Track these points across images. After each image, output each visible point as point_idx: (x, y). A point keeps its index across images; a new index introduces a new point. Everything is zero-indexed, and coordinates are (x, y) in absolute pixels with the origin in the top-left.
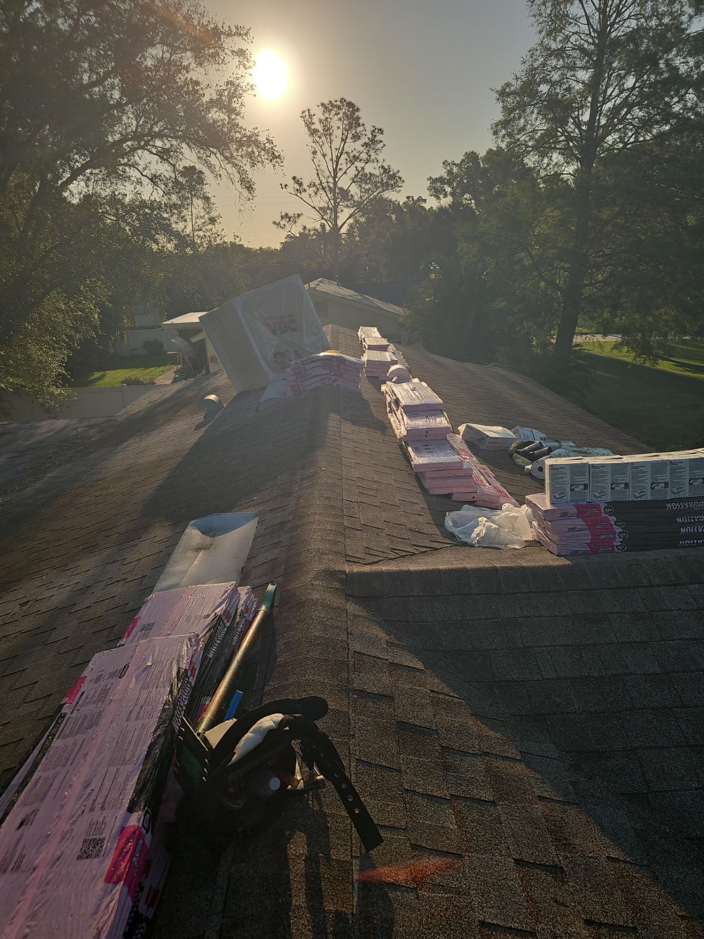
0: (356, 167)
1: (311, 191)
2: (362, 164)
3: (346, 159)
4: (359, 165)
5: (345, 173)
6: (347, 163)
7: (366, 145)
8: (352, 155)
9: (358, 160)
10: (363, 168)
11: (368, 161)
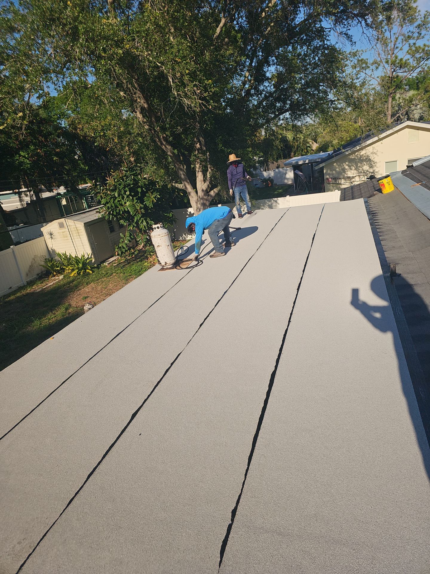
0: (409, 44)
1: (374, 67)
2: (414, 41)
3: (402, 39)
4: (412, 42)
5: (401, 49)
6: (402, 42)
7: (419, 26)
8: (407, 35)
9: (412, 39)
10: (414, 44)
11: (418, 38)
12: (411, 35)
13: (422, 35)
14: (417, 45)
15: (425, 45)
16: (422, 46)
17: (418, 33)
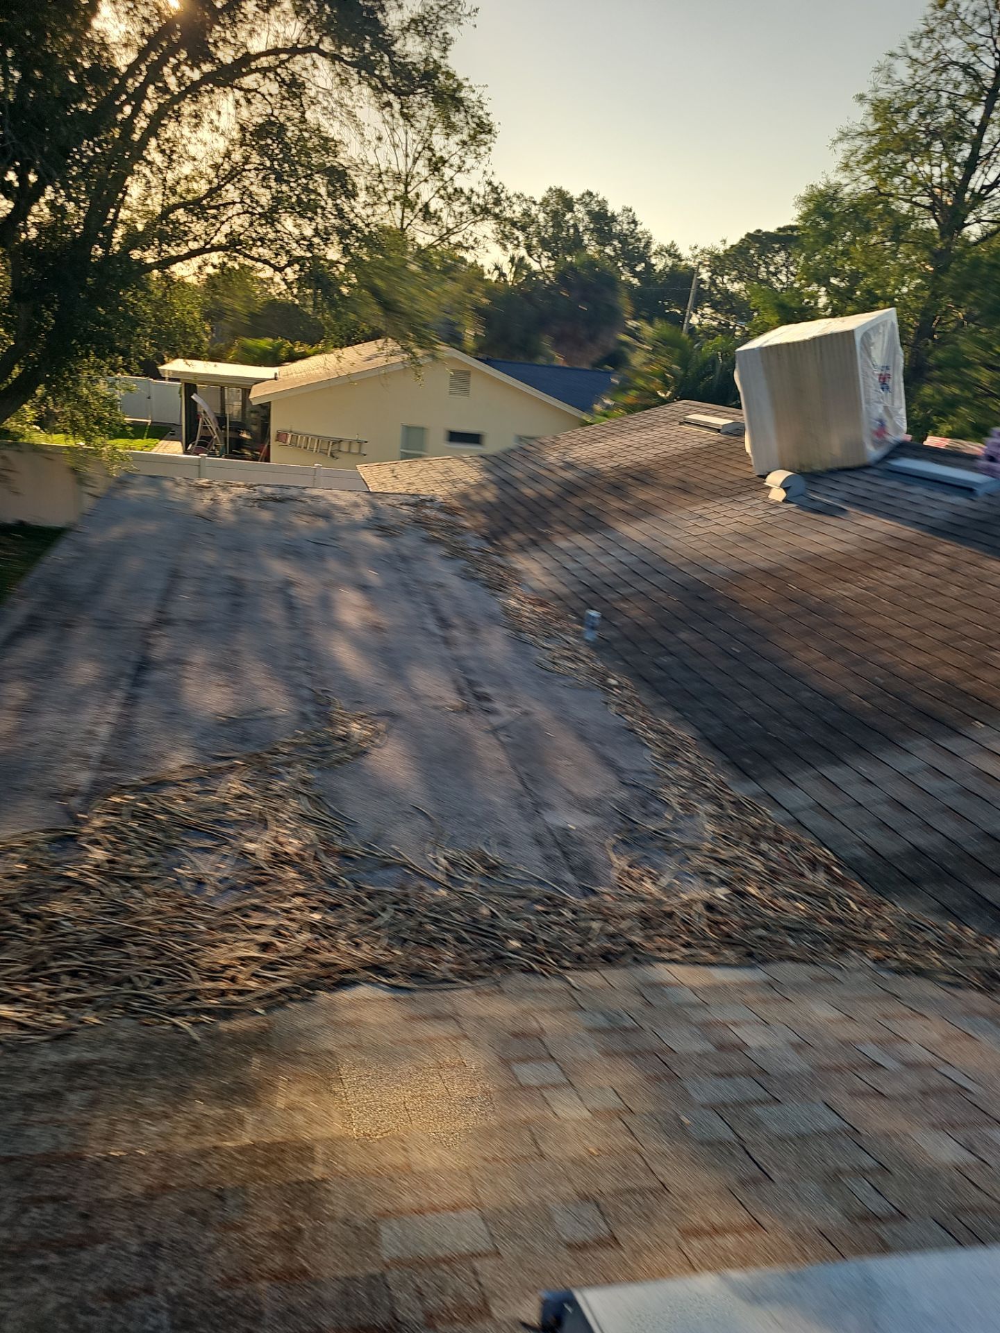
2: (451, 173)
4: (447, 172)
5: (425, 180)
7: (463, 143)
8: (438, 155)
10: (452, 179)
11: (460, 169)
12: (446, 157)
13: (467, 166)
14: (457, 185)
15: (472, 191)
16: (466, 191)
17: (460, 157)
